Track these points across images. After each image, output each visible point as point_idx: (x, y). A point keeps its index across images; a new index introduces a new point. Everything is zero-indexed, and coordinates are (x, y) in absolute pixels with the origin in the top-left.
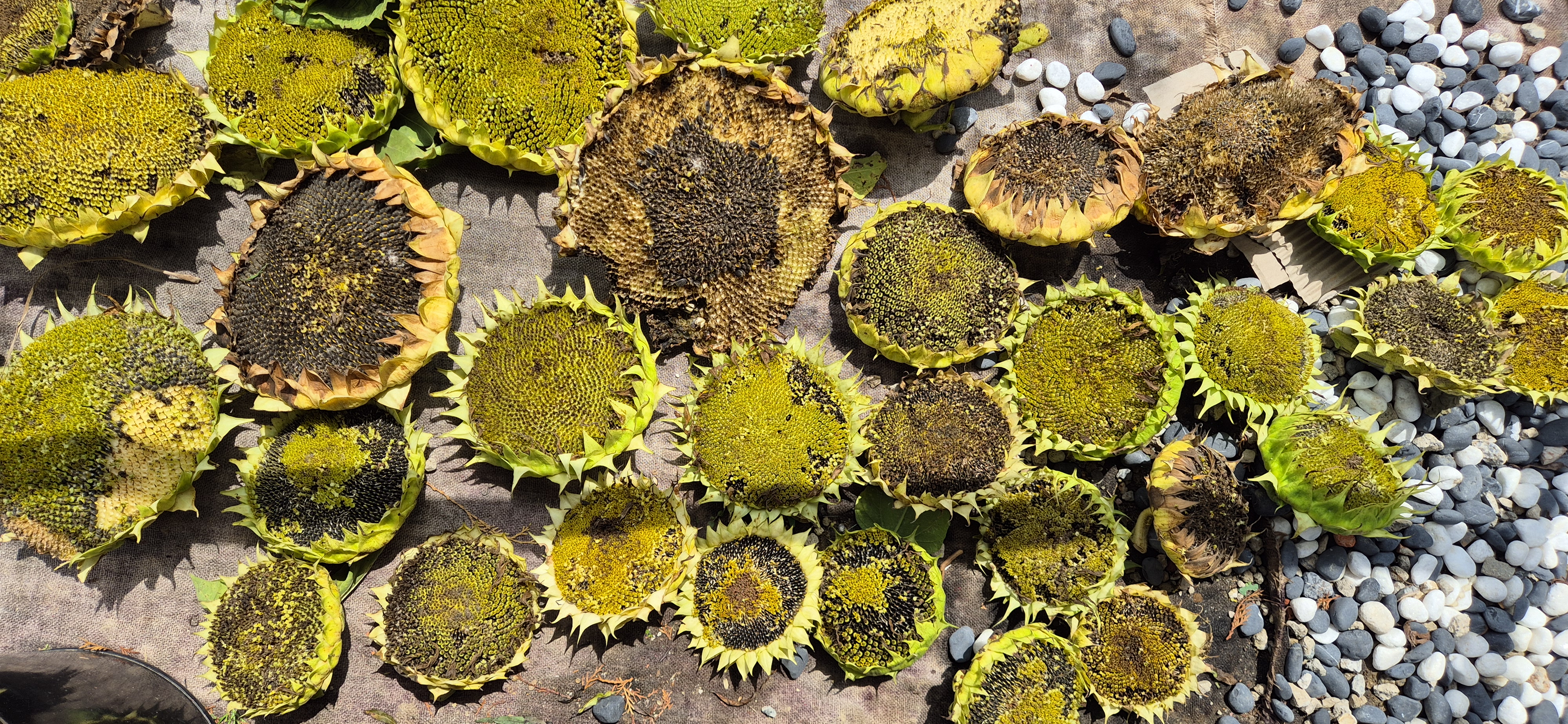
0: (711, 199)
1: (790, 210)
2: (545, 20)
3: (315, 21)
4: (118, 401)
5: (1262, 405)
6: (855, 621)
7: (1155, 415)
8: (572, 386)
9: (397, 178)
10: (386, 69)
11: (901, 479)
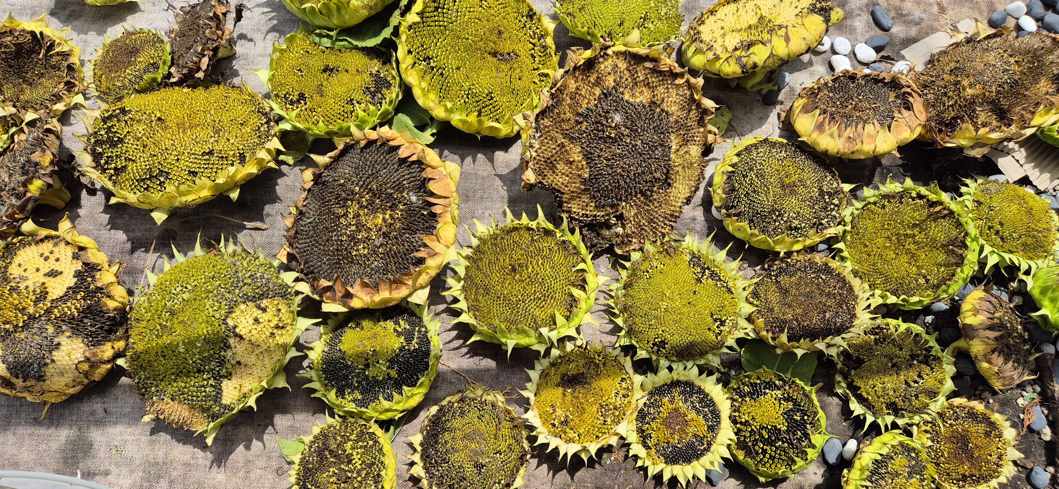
0: (628, 141)
1: (678, 147)
2: (496, 32)
3: (341, 43)
4: (230, 311)
5: (1028, 261)
6: (763, 437)
7: (962, 271)
8: (540, 280)
9: (411, 143)
10: (389, 73)
11: (782, 331)
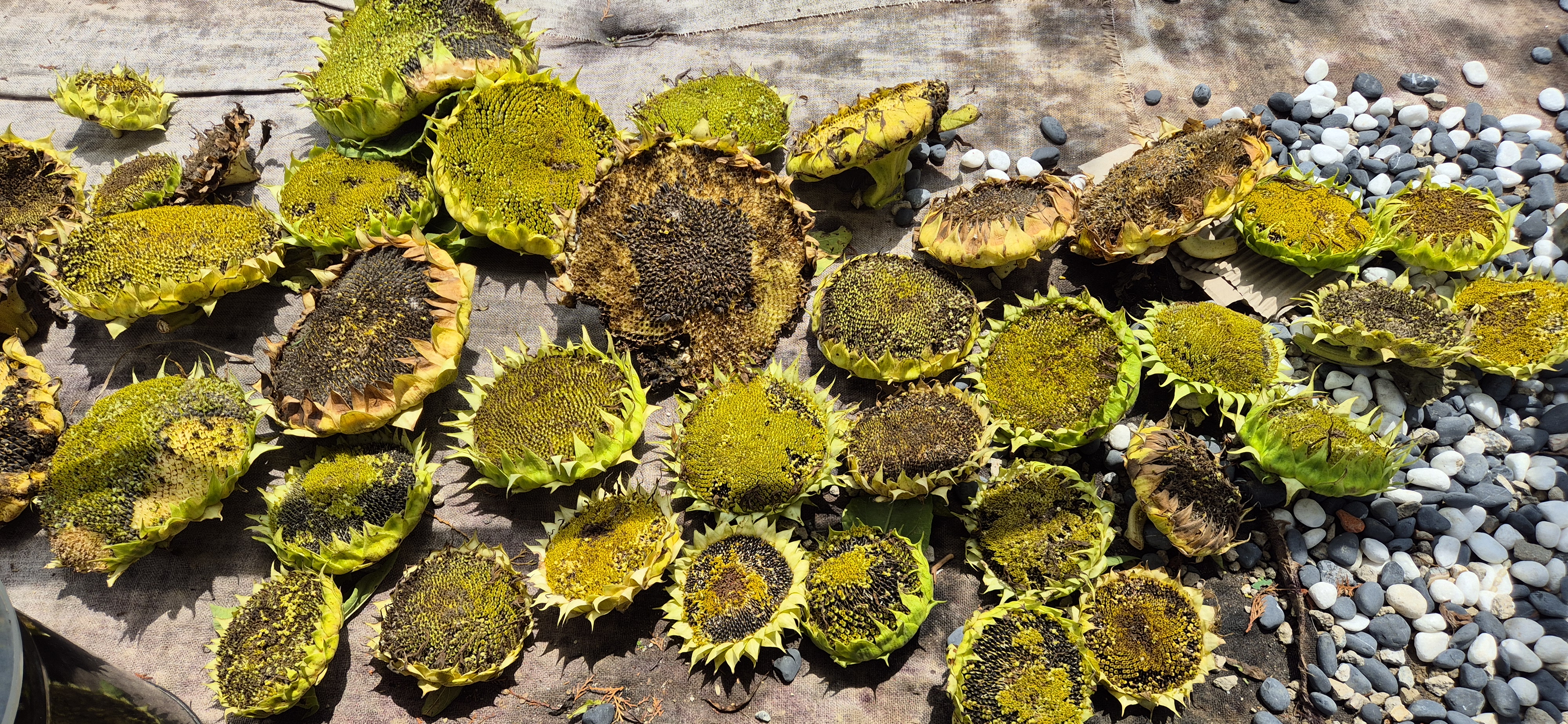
0: (688, 242)
1: (762, 258)
2: (554, 139)
3: (370, 154)
4: (168, 424)
5: (1233, 394)
6: (840, 600)
7: (1118, 392)
9: (422, 245)
10: (423, 183)
11: (877, 470)
